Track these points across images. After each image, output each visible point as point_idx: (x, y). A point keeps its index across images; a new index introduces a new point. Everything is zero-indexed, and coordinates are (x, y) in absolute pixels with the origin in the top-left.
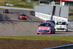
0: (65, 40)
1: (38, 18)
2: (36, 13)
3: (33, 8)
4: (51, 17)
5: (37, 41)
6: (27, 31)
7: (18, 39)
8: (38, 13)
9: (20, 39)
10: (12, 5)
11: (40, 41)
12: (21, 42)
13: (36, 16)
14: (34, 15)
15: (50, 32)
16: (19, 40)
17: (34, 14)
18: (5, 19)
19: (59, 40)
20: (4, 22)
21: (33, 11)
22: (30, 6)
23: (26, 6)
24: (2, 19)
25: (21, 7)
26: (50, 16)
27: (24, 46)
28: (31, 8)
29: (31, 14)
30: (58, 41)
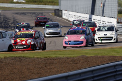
0: (114, 54)
1: (67, 20)
2: (64, 12)
3: (58, 5)
4: (90, 18)
5: (68, 58)
6: (50, 43)
7: (35, 57)
8: (66, 12)
9: (39, 56)
10: (24, 1)
11: (73, 58)
12: (41, 61)
13: (64, 17)
14: (61, 16)
15: (84, 44)
16: (38, 58)
17: (60, 14)
18: (13, 25)
19: (103, 54)
20: (12, 29)
21: (58, 10)
22: (53, 2)
23: (47, 2)
24: (8, 24)
25: (38, 4)
26: (88, 16)
27: (46, 68)
28: (54, 5)
29: (55, 15)
30: (103, 57)
